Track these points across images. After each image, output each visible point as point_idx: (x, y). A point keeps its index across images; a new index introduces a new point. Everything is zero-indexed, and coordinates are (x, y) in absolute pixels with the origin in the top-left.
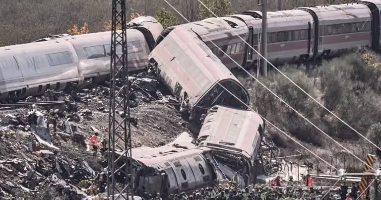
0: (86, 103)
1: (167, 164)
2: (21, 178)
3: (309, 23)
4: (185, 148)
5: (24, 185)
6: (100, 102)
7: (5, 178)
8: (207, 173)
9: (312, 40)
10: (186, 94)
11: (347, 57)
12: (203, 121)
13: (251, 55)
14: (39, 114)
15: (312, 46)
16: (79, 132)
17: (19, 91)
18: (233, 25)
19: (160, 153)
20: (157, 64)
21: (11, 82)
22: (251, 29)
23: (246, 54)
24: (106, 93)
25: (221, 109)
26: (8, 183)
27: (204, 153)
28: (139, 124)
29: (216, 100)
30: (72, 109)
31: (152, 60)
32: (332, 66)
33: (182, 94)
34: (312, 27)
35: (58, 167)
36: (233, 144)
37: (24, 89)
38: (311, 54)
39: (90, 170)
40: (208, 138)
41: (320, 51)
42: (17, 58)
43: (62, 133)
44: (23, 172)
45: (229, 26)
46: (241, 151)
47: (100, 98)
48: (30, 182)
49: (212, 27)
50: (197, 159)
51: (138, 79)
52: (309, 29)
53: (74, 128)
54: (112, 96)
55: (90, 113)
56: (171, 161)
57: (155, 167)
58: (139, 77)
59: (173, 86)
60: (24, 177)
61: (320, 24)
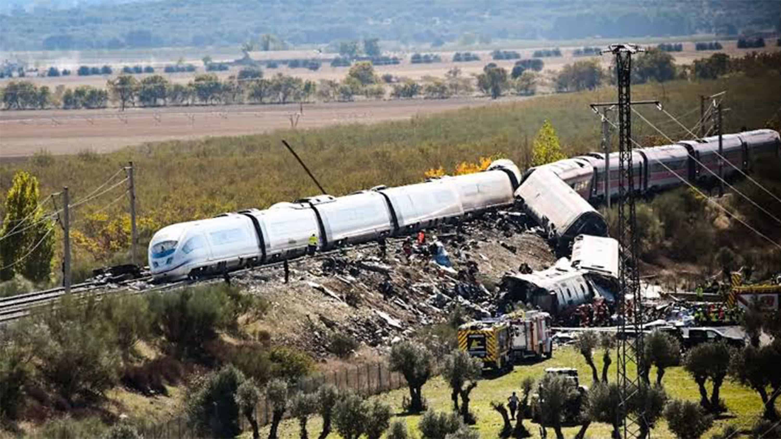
0: (470, 235)
1: (556, 285)
2: (431, 300)
3: (640, 163)
4: (566, 271)
5: (434, 305)
6: (481, 233)
7: (418, 300)
8: (587, 292)
9: (643, 177)
10: (553, 225)
11: (676, 191)
12: (571, 248)
13: (596, 191)
14: (439, 244)
15: (643, 182)
16: (471, 259)
17: (414, 225)
18: (582, 165)
19: (547, 276)
20: (523, 200)
21: (408, 217)
22: (595, 168)
23: (591, 190)
24: (485, 226)
25: (586, 237)
26: (421, 304)
27: (584, 275)
28: (517, 251)
29: (580, 229)
30: (461, 240)
31: (519, 197)
32: (667, 198)
33: (549, 224)
34: (643, 166)
35: (460, 290)
36: (602, 267)
37: (418, 223)
38: (642, 189)
39: (487, 292)
40: (581, 263)
41: (649, 186)
42: (412, 196)
43: (458, 260)
44: (433, 294)
45: (578, 166)
46: (610, 273)
47: (480, 230)
48: (440, 303)
49: (566, 167)
50: (579, 280)
51: (510, 213)
52: (640, 168)
53: (467, 256)
54: (490, 228)
55: (476, 243)
56: (559, 282)
57: (546, 287)
58: (511, 211)
59: (540, 216)
60: (434, 299)
61: (649, 163)
